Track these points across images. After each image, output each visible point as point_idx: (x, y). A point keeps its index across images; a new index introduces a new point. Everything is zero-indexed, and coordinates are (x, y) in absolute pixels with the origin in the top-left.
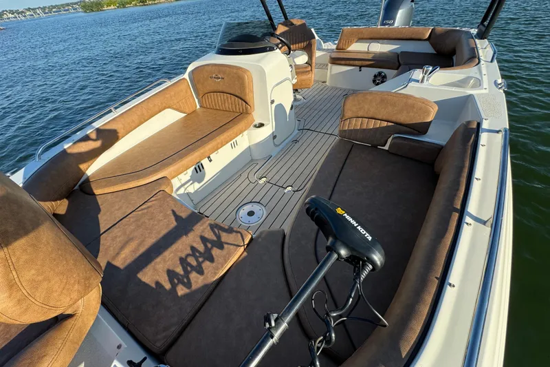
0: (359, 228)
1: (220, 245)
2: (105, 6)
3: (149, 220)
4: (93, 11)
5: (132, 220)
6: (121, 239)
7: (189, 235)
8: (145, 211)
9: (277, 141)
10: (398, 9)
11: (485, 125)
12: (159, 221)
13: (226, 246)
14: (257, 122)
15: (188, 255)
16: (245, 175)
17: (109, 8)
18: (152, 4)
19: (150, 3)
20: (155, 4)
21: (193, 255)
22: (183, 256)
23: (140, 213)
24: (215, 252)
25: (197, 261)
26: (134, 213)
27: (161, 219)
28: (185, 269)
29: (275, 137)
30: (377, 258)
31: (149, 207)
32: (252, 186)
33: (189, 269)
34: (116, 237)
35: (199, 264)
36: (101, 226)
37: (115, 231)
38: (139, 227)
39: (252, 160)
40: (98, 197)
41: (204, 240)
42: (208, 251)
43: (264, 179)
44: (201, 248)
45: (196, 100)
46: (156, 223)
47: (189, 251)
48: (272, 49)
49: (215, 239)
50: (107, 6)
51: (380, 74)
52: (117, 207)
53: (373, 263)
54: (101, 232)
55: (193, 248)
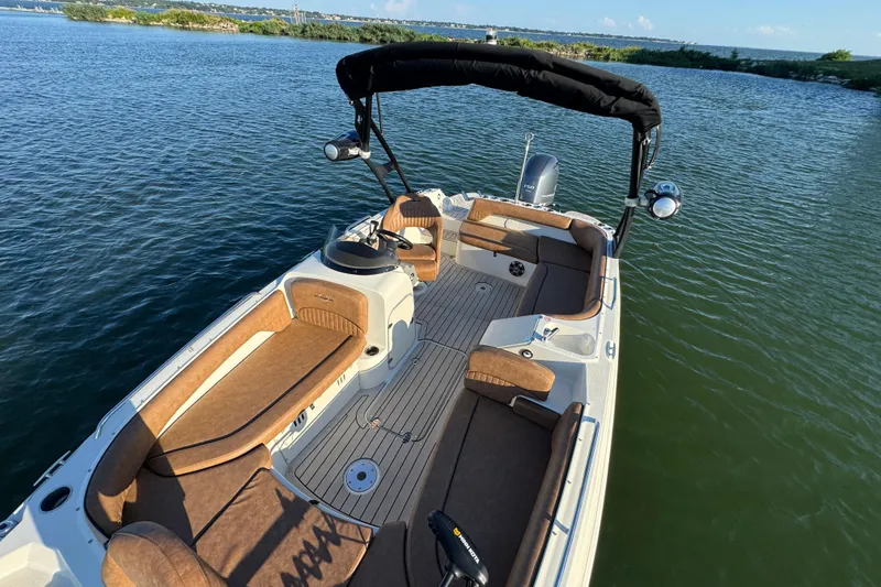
0: (470, 550)
1: (336, 540)
2: (110, 16)
3: (252, 516)
4: (84, 19)
5: (230, 517)
6: (222, 546)
7: (301, 526)
8: (245, 503)
9: (392, 364)
10: (540, 175)
11: (586, 413)
12: (265, 517)
13: (342, 540)
14: (370, 345)
15: (301, 553)
16: (352, 415)
17: (117, 20)
18: (198, 30)
19: (195, 26)
20: (203, 30)
21: (308, 552)
22: (296, 554)
23: (239, 505)
24: (332, 548)
25: (313, 561)
26: (232, 507)
27: (267, 514)
28: (301, 572)
29: (390, 361)
30: (483, 578)
31: (249, 497)
32: (362, 432)
33: (305, 571)
34: (215, 544)
35: (316, 565)
36: (193, 527)
37: (212, 535)
38: (241, 527)
39: (361, 391)
40: (180, 479)
41: (317, 532)
42: (323, 546)
43: (377, 422)
44: (315, 543)
45: (291, 310)
46: (261, 520)
47: (303, 548)
48: (392, 268)
49: (329, 530)
50: (114, 17)
51: (517, 264)
52: (207, 498)
53: (480, 583)
54: (194, 536)
55: (306, 543)
